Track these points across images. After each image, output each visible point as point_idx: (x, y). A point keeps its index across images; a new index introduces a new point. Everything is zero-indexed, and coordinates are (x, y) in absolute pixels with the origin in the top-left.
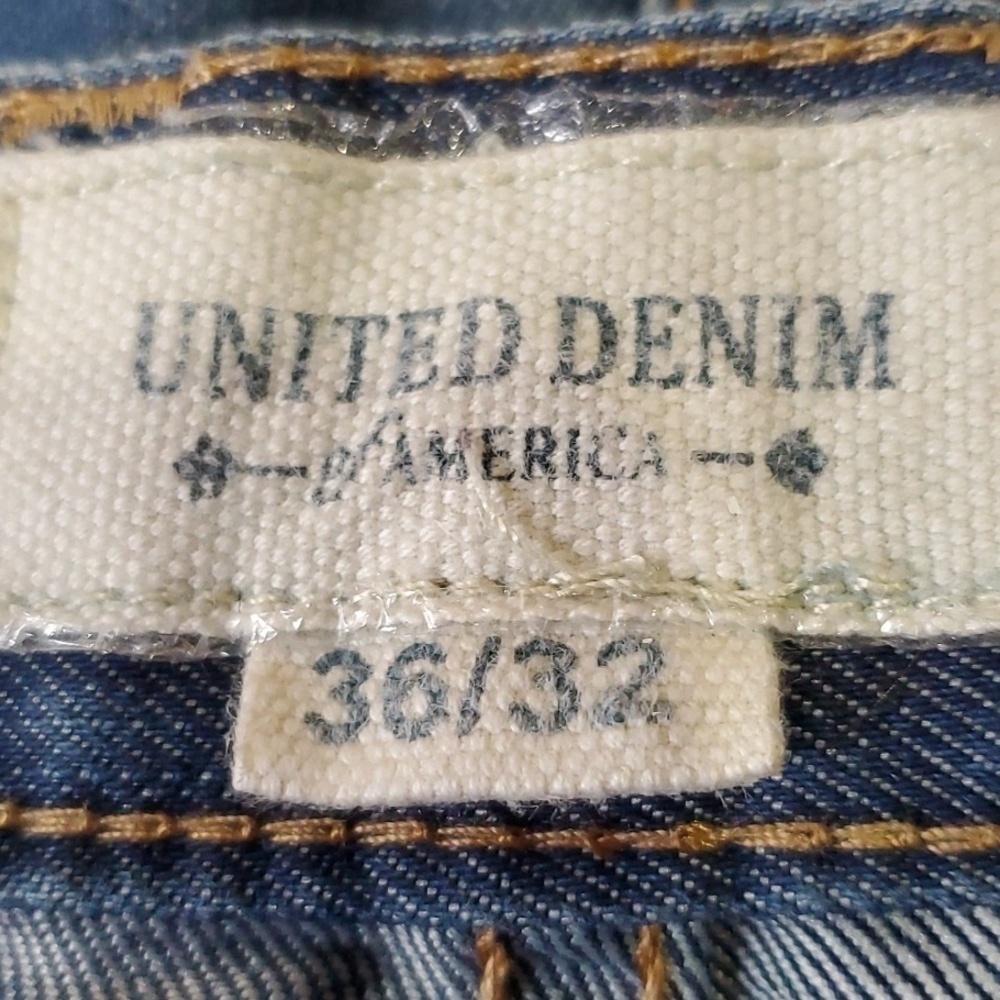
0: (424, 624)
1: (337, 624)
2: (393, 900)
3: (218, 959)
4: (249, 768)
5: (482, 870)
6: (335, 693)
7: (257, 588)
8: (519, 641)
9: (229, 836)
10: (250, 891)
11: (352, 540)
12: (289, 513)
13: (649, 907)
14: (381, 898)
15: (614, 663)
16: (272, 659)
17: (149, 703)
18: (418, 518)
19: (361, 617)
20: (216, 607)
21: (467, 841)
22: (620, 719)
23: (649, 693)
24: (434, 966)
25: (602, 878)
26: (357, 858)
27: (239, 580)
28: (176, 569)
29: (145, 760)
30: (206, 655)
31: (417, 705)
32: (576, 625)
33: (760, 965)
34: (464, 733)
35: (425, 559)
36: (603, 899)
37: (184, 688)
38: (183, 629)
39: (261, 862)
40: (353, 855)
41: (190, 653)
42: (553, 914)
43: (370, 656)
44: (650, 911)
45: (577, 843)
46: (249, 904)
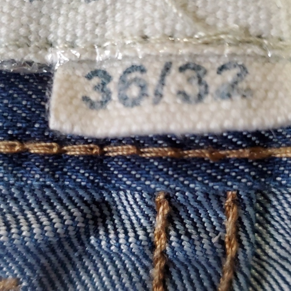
0: (137, 57)
1: (96, 57)
2: (121, 179)
3: (42, 206)
4: (57, 118)
5: (161, 167)
6: (96, 88)
7: (59, 41)
8: (181, 64)
9: (48, 152)
10: (57, 176)
11: (103, 18)
12: (74, 7)
13: (235, 183)
14: (116, 179)
15: (225, 73)
16: (66, 73)
17: (11, 92)
18: (134, 8)
19: (107, 53)
20: (41, 50)
21: (153, 155)
22: (229, 96)
23: (242, 85)
24: (136, 210)
25: (214, 170)
26: (105, 162)
27: (51, 37)
28: (22, 31)
29: (9, 118)
30: (36, 71)
31: (134, 91)
32: (207, 57)
33: (277, 211)
34: (156, 103)
35: (137, 26)
36: (214, 179)
37: (26, 86)
38: (26, 58)
39: (62, 164)
40: (103, 161)
41: (29, 69)
42: (192, 186)
43: (111, 72)
44: (235, 185)
45: (203, 156)
46: (57, 181)
